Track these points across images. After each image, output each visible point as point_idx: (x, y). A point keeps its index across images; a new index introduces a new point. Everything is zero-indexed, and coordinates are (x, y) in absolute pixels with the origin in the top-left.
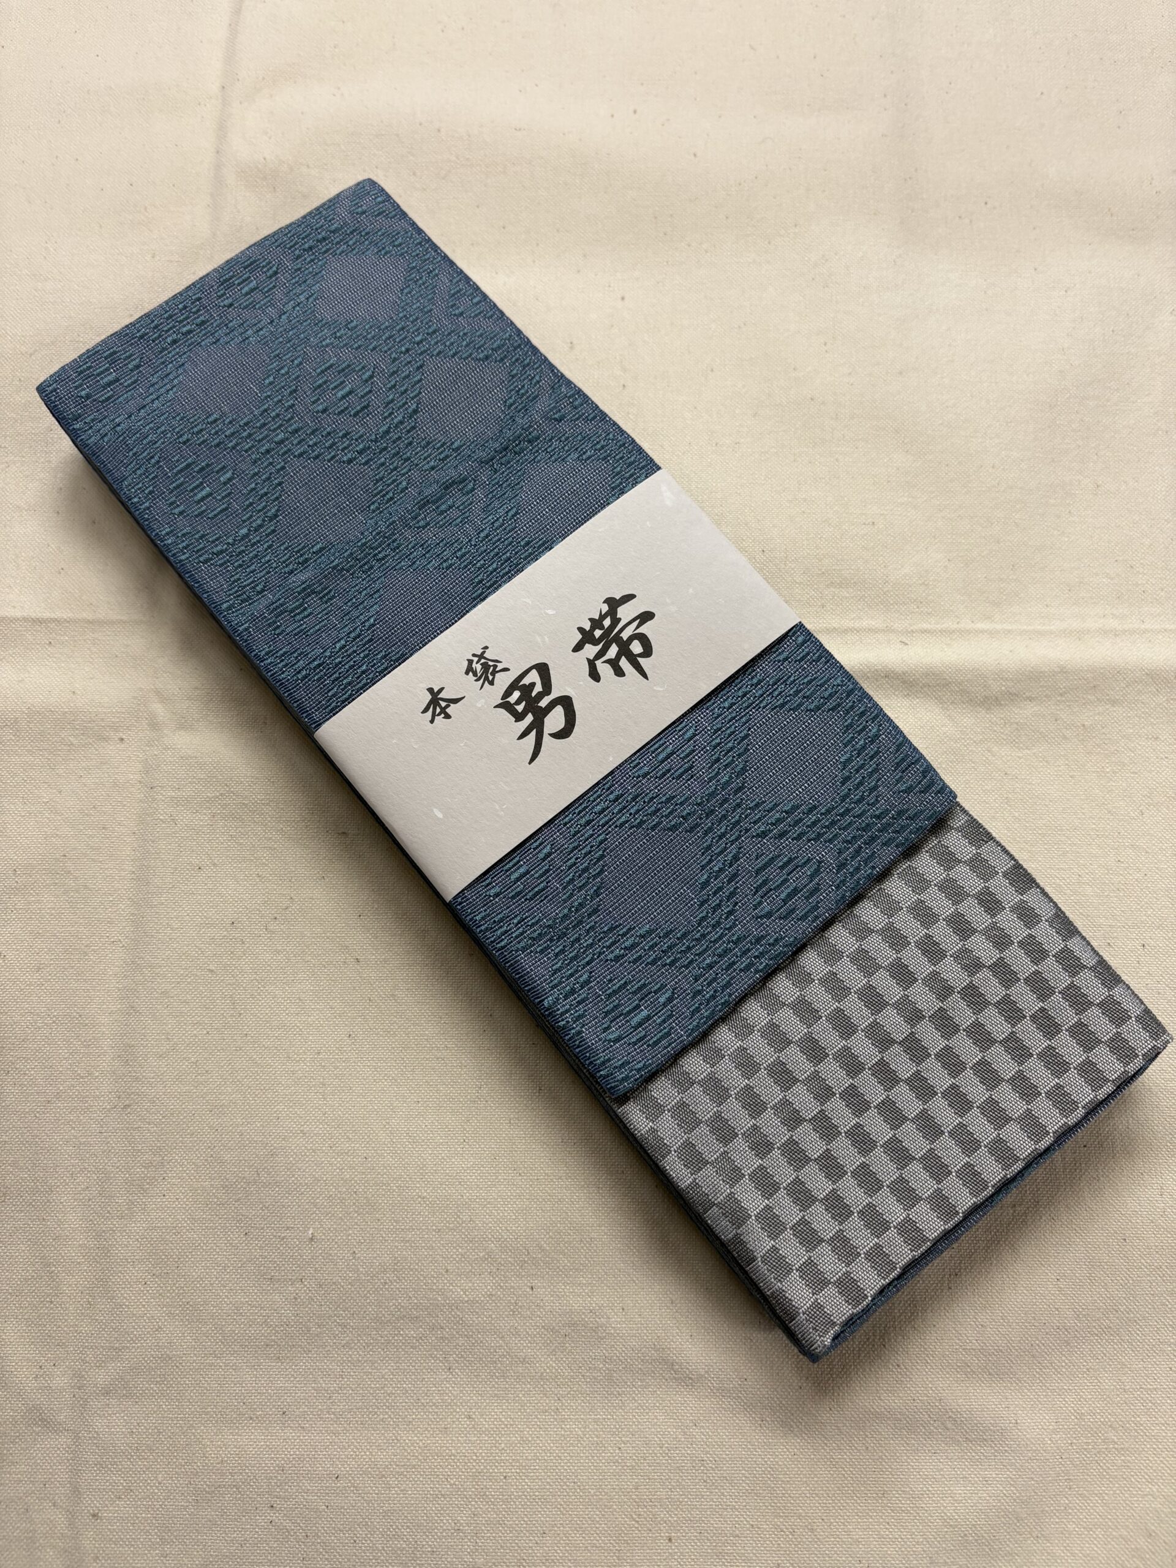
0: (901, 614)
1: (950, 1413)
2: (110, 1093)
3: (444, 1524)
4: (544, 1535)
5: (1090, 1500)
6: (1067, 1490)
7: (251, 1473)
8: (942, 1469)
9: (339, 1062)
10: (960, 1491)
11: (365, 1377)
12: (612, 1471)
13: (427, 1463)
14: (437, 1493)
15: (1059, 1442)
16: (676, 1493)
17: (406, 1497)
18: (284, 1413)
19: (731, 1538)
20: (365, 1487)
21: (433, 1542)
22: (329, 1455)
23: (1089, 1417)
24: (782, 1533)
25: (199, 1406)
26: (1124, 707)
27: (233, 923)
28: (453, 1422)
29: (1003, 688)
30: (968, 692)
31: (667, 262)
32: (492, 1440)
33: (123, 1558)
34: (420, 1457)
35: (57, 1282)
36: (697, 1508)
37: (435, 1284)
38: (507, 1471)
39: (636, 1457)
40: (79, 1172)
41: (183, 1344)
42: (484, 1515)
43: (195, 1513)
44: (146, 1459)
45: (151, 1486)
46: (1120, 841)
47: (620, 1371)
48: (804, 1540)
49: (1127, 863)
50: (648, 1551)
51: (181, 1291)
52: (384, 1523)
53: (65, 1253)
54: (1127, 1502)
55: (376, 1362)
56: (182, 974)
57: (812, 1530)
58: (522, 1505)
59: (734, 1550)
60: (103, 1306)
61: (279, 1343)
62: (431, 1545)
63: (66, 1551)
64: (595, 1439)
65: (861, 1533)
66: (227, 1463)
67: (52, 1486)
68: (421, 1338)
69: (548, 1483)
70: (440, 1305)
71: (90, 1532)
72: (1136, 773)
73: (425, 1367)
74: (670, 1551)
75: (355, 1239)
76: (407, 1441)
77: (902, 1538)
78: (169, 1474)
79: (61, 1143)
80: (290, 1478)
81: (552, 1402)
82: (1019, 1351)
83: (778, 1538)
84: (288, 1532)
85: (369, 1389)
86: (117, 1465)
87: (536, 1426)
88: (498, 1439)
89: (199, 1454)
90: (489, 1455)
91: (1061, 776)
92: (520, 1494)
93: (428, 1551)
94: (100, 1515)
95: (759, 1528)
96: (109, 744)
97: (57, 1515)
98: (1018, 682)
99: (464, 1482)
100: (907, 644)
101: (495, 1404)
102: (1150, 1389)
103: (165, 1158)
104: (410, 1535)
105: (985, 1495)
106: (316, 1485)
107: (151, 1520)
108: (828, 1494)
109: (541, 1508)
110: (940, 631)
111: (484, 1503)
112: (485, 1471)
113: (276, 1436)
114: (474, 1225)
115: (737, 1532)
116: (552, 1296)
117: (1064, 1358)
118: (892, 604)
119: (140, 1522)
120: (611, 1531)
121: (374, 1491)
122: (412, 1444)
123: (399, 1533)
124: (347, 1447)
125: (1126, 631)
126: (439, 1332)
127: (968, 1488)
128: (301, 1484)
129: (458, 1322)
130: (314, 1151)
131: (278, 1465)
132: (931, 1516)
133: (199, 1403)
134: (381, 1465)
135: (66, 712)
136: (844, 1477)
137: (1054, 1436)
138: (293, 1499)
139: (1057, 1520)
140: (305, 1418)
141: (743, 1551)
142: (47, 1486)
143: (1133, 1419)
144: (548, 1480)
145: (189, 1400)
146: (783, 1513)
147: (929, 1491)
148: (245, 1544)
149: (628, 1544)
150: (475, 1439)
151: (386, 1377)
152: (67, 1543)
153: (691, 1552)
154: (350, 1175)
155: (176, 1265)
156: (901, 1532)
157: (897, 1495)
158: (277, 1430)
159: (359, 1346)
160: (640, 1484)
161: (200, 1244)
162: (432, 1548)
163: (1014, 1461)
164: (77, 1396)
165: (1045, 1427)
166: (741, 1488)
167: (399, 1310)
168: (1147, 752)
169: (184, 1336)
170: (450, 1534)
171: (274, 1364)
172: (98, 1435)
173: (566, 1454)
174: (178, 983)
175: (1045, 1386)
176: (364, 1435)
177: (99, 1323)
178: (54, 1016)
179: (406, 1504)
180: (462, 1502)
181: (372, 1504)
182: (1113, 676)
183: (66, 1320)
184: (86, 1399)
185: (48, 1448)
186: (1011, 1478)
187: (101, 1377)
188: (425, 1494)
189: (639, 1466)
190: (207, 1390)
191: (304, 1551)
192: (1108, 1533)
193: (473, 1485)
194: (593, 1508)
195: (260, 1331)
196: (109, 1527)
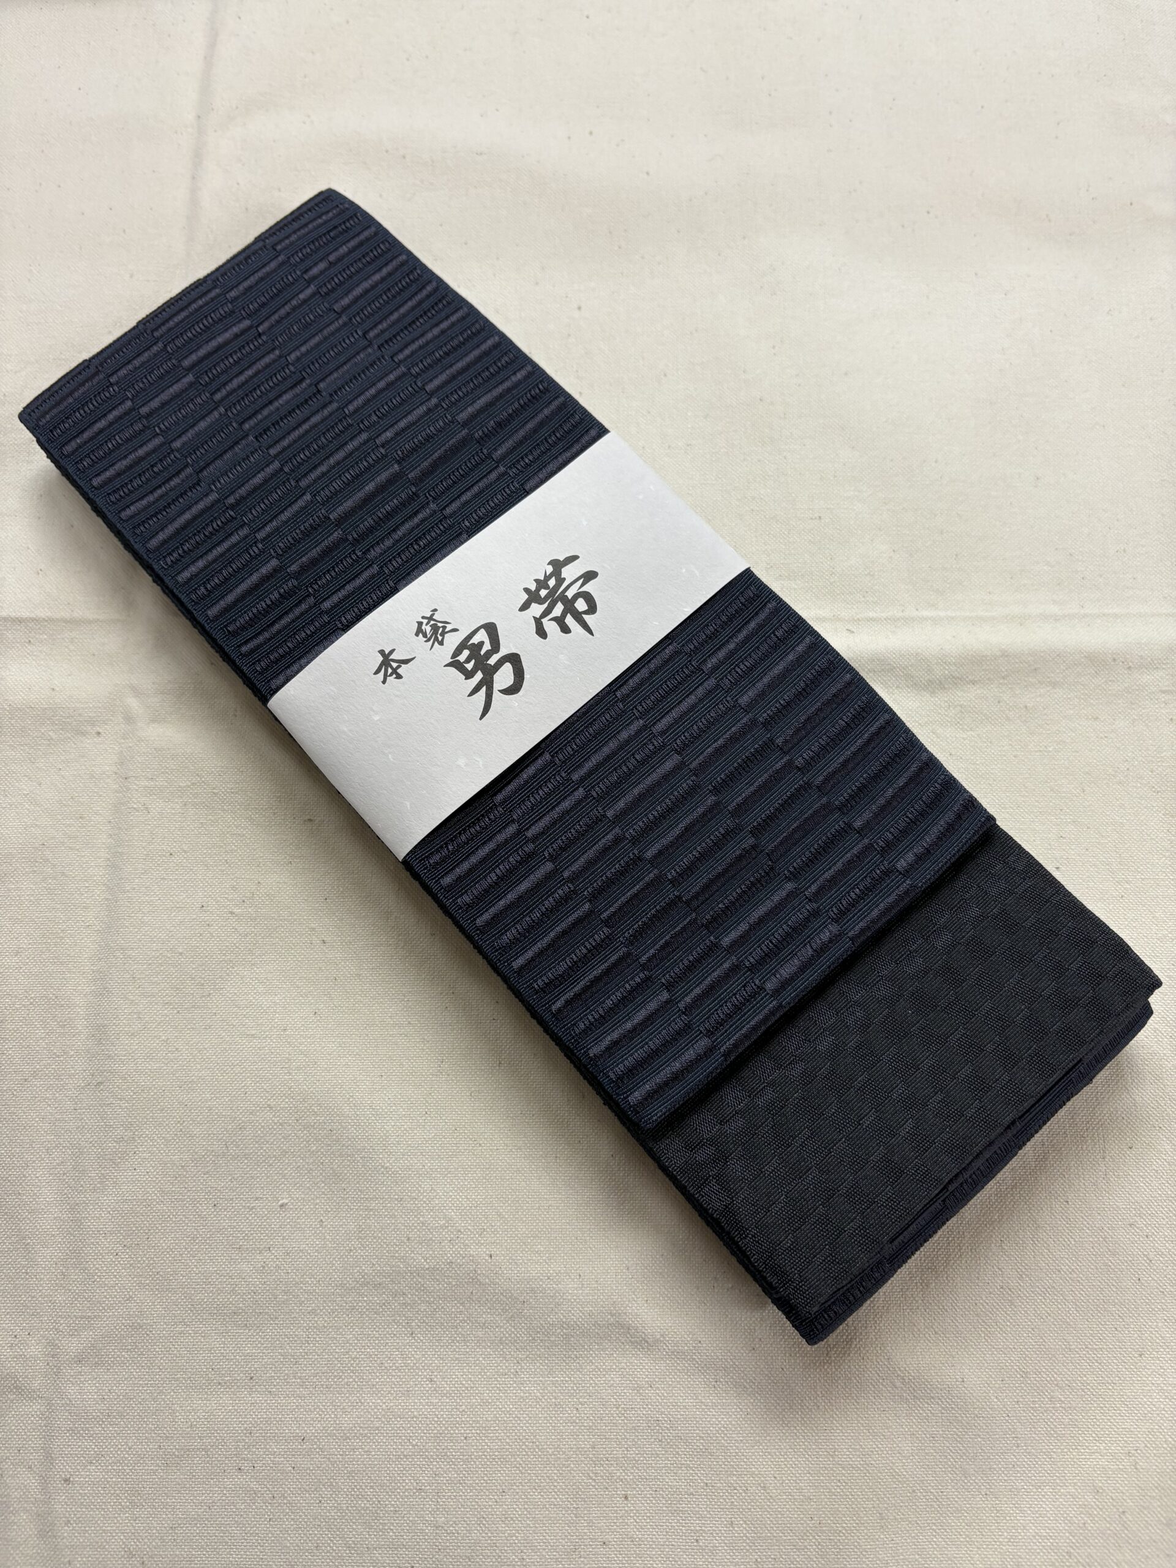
0: (848, 603)
1: (899, 1372)
2: (85, 1071)
3: (407, 1484)
4: (504, 1494)
5: (1038, 1458)
6: (1015, 1448)
7: (220, 1436)
8: (891, 1427)
9: (304, 1038)
10: (907, 1448)
11: (330, 1342)
12: (569, 1431)
13: (390, 1424)
14: (399, 1453)
15: (1005, 1400)
16: (632, 1452)
17: (370, 1458)
18: (251, 1378)
19: (686, 1496)
20: (330, 1449)
21: (395, 1502)
22: (295, 1418)
23: (1034, 1376)
24: (736, 1491)
25: (169, 1372)
26: (1063, 689)
27: (203, 906)
28: (416, 1385)
29: (946, 672)
30: (912, 677)
31: (622, 274)
32: (452, 1402)
33: (94, 1522)
34: (383, 1419)
35: (32, 1254)
36: (652, 1467)
37: (397, 1251)
38: (468, 1431)
39: (593, 1417)
40: (54, 1147)
41: (153, 1312)
42: (445, 1475)
43: (165, 1477)
44: (117, 1425)
45: (122, 1451)
46: (1062, 817)
47: (577, 1335)
48: (757, 1497)
49: (1069, 838)
50: (605, 1509)
51: (152, 1262)
52: (348, 1483)
53: (40, 1226)
54: (1075, 1460)
55: (341, 1327)
56: (153, 956)
57: (764, 1488)
58: (482, 1465)
59: (688, 1507)
60: (76, 1277)
61: (246, 1311)
62: (393, 1505)
63: (39, 1516)
64: (553, 1400)
65: (812, 1491)
66: (197, 1428)
67: (26, 1452)
68: (384, 1304)
69: (506, 1442)
70: (402, 1272)
71: (61, 1496)
72: (1078, 752)
73: (388, 1332)
74: (626, 1508)
75: (322, 1208)
76: (371, 1404)
77: (852, 1495)
78: (138, 1439)
79: (37, 1119)
80: (258, 1441)
81: (512, 1365)
82: (964, 1310)
83: (732, 1496)
84: (255, 1494)
85: (334, 1354)
86: (88, 1431)
87: (495, 1389)
88: (458, 1401)
89: (169, 1419)
90: (450, 1416)
91: (1005, 756)
92: (480, 1454)
93: (391, 1511)
94: (71, 1479)
95: (712, 1486)
96: (87, 738)
97: (30, 1480)
98: (961, 666)
99: (426, 1443)
100: (853, 632)
101: (457, 1368)
102: (1096, 1349)
103: (136, 1133)
104: (374, 1495)
105: (932, 1451)
106: (283, 1447)
107: (122, 1485)
108: (780, 1452)
109: (501, 1468)
110: (885, 619)
111: (445, 1463)
112: (446, 1432)
113: (245, 1400)
114: (435, 1194)
115: (692, 1490)
116: (511, 1263)
117: (1008, 1318)
118: (838, 594)
119: (110, 1486)
120: (569, 1489)
121: (338, 1452)
122: (375, 1406)
123: (363, 1493)
124: (313, 1410)
125: (1066, 616)
126: (402, 1299)
127: (916, 1445)
128: (268, 1447)
129: (420, 1288)
130: (281, 1124)
131: (246, 1429)
132: (881, 1473)
133: (169, 1370)
134: (345, 1427)
135: (46, 709)
136: (796, 1435)
137: (1000, 1394)
138: (261, 1461)
139: (1006, 1478)
140: (272, 1383)
141: (697, 1509)
142: (21, 1451)
143: (1079, 1379)
144: (507, 1440)
145: (159, 1366)
146: (737, 1471)
147: (878, 1448)
148: (213, 1506)
149: (585, 1501)
150: (437, 1401)
151: (351, 1342)
152: (40, 1508)
153: (647, 1510)
154: (317, 1147)
155: (147, 1237)
156: (852, 1489)
157: (848, 1453)
158: (246, 1395)
159: (324, 1313)
160: (597, 1443)
161: (169, 1216)
162: (395, 1508)
163: (960, 1418)
164: (50, 1364)
165: (991, 1385)
166: (695, 1447)
167: (363, 1277)
168: (1087, 732)
169: (155, 1305)
170: (412, 1494)
171: (242, 1331)
172: (70, 1401)
173: (525, 1415)
174: (150, 964)
175: (991, 1345)
176: (329, 1398)
177: (72, 1293)
178: (31, 998)
179: (369, 1465)
180: (424, 1463)
181: (337, 1465)
182: (1053, 659)
183: (40, 1291)
184: (60, 1367)
185: (22, 1416)
186: (957, 1435)
187: (72, 1346)
188: (389, 1455)
189: (595, 1426)
190: (177, 1357)
191: (271, 1512)
192: (1057, 1490)
193: (434, 1446)
194: (551, 1467)
195: (228, 1299)
196: (81, 1491)
